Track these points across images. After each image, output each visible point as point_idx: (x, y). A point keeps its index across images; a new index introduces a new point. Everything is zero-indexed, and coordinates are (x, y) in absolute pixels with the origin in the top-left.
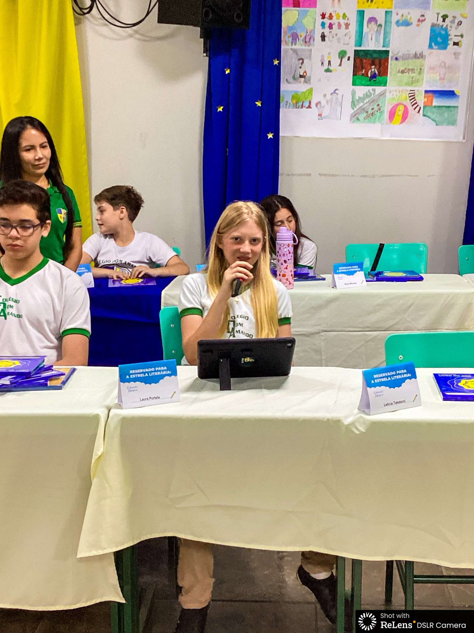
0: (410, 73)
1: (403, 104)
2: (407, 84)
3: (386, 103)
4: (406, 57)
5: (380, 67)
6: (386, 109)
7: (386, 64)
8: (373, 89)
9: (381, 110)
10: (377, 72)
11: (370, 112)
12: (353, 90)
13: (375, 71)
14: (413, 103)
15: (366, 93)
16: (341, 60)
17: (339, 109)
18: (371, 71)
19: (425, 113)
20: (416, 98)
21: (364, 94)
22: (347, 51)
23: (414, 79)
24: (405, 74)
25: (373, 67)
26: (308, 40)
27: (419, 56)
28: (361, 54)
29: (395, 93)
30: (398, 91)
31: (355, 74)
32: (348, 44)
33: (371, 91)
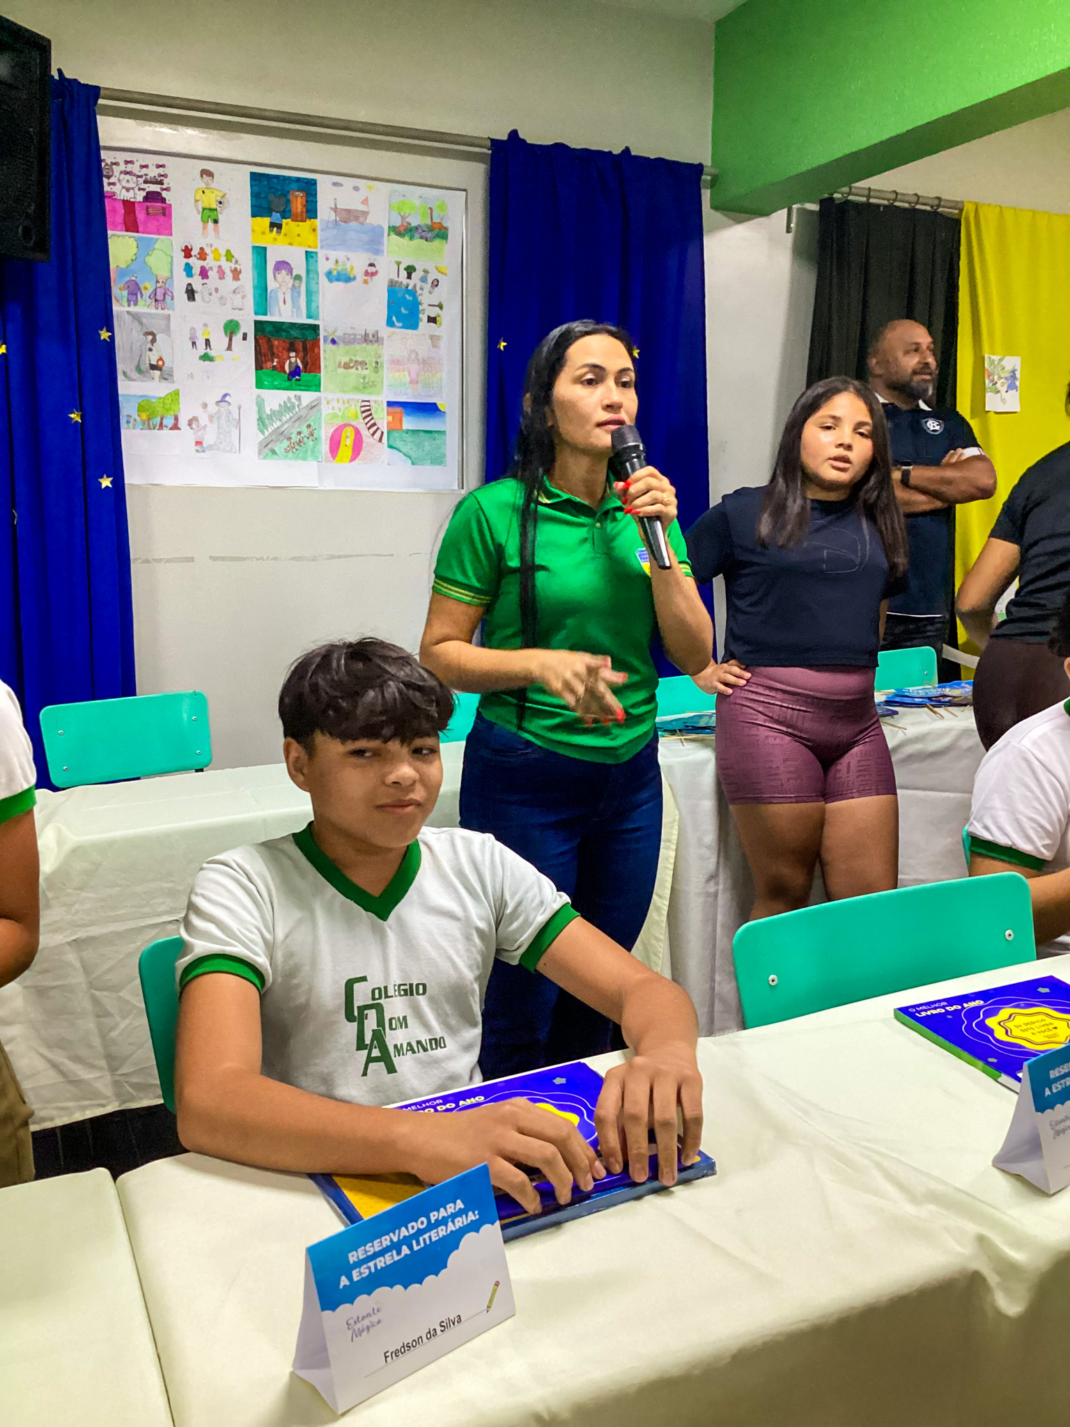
0: (359, 368)
1: (352, 426)
2: (356, 389)
3: (323, 425)
4: (350, 340)
5: (305, 355)
6: (325, 434)
7: (316, 350)
8: (295, 396)
9: (315, 436)
10: (300, 365)
11: (295, 438)
12: (259, 396)
13: (296, 361)
14: (368, 425)
15: (284, 402)
16: (230, 340)
17: (235, 432)
18: (290, 363)
19: (390, 443)
20: (374, 415)
21: (280, 405)
22: (240, 323)
23: (367, 380)
24: (350, 370)
25: (293, 354)
26: (161, 297)
27: (371, 339)
28: (268, 329)
29: (336, 405)
30: (341, 401)
31: (259, 366)
32: (240, 309)
33: (293, 400)
